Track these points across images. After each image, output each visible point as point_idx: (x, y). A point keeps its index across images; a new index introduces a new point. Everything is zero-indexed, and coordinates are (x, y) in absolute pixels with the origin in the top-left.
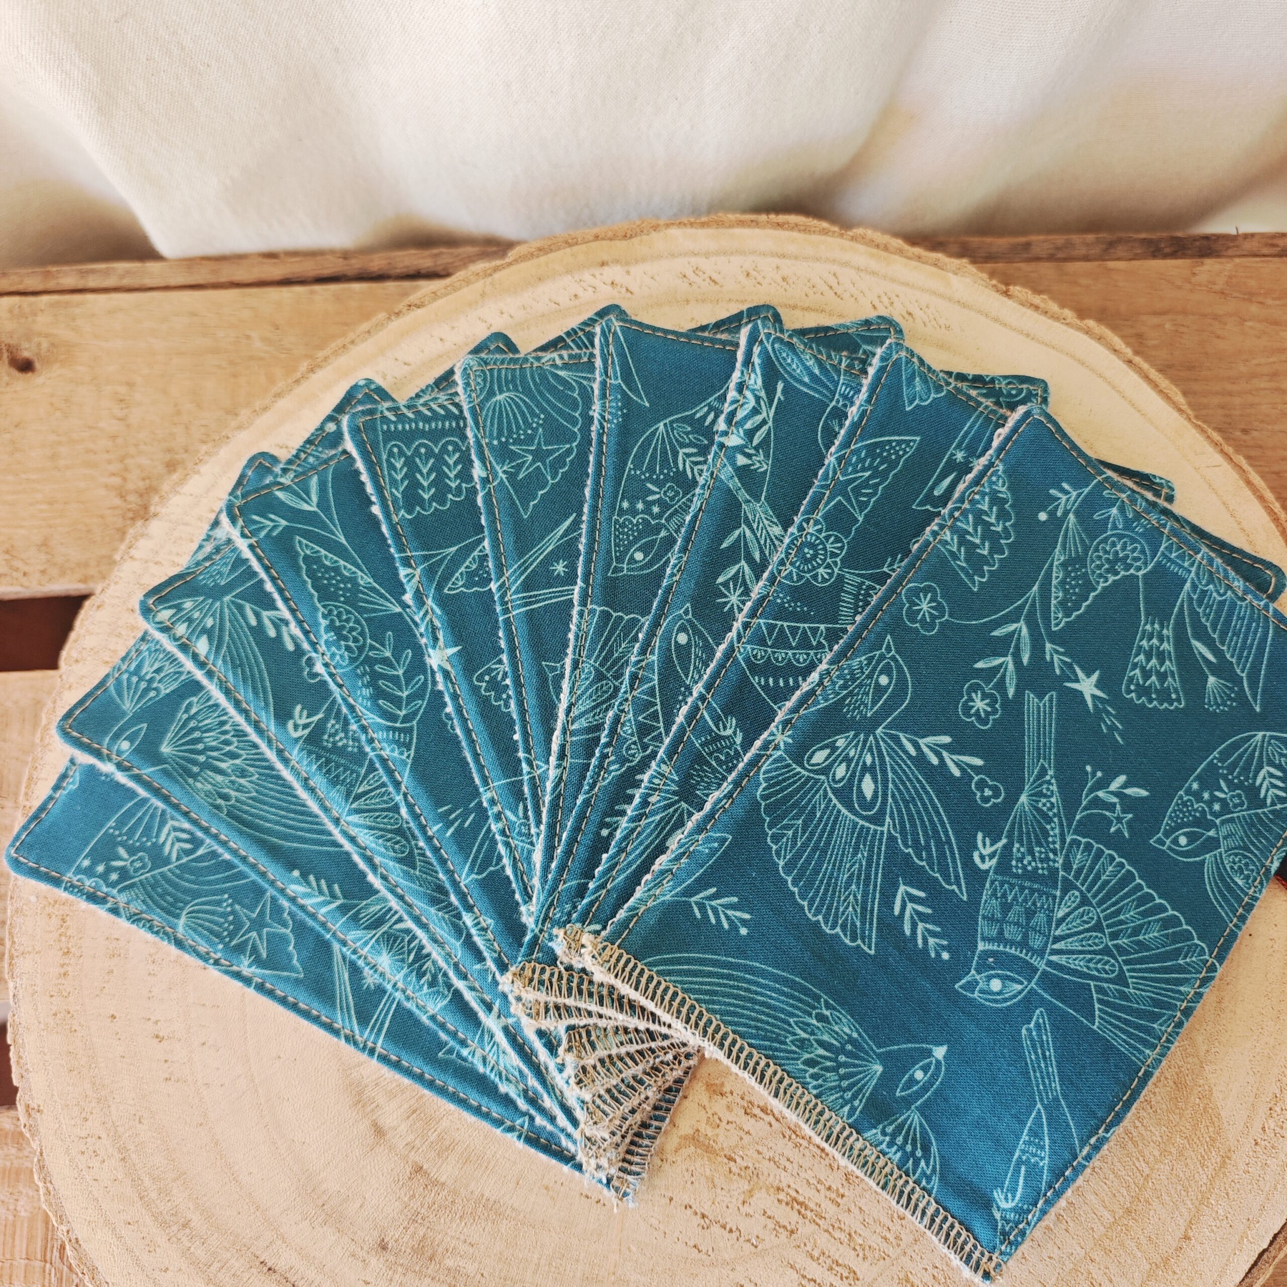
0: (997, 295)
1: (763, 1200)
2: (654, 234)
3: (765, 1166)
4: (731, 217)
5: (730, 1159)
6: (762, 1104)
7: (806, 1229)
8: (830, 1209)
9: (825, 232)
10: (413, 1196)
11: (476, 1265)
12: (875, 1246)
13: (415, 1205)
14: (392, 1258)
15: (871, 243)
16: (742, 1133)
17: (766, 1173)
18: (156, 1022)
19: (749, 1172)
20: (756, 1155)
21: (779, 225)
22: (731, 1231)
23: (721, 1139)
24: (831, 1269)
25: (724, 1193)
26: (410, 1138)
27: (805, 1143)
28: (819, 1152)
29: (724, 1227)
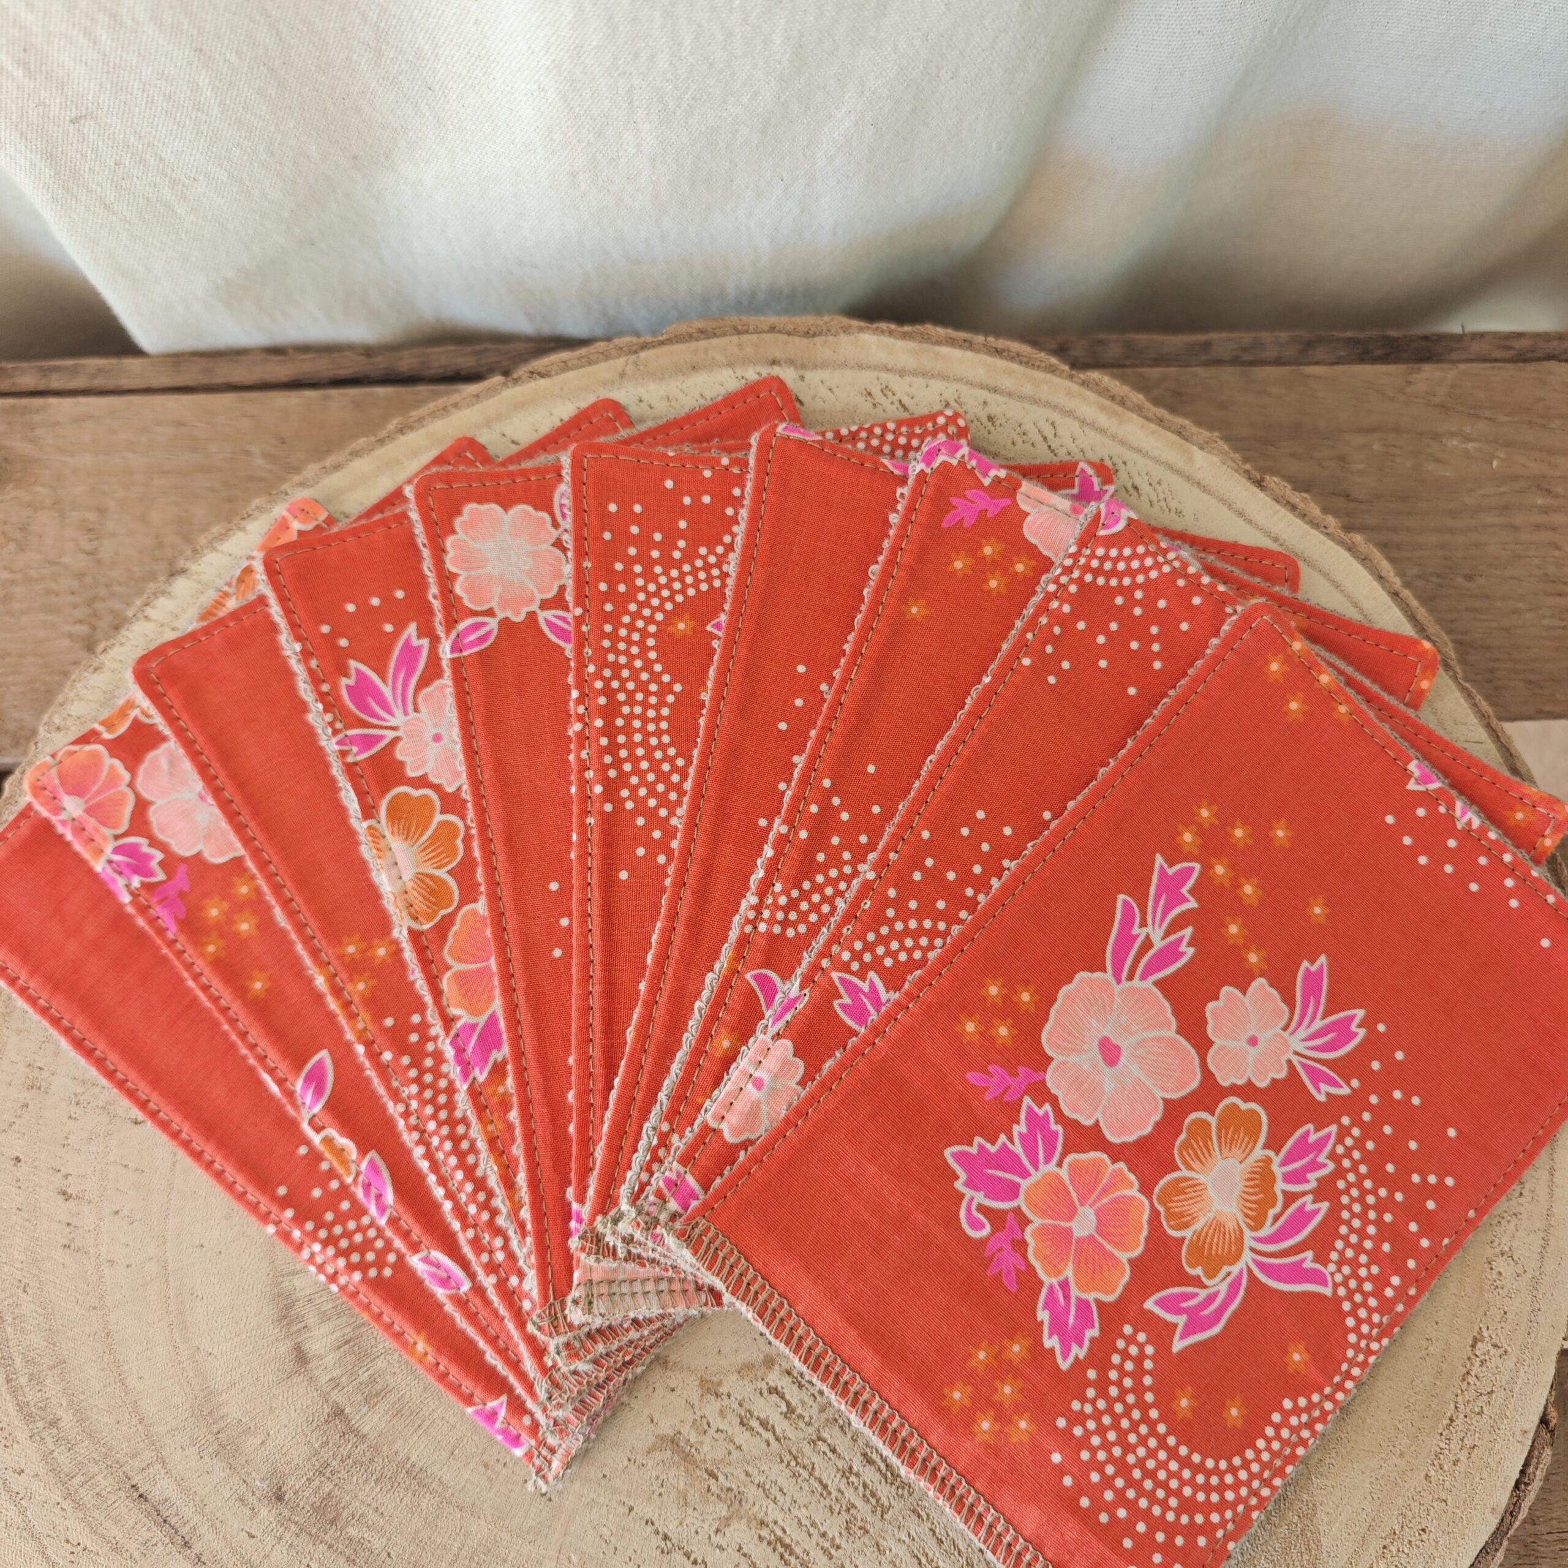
0: (1248, 484)
1: (740, 1533)
2: (843, 337)
3: (752, 1492)
4: (941, 331)
5: (713, 1475)
6: (763, 1416)
8: (819, 1561)
9: (1052, 370)
10: (327, 1443)
11: (384, 1540)
13: (326, 1454)
14: (286, 1513)
15: (1105, 392)
16: (731, 1447)
17: (751, 1501)
18: (66, 1176)
19: (731, 1495)
20: (743, 1476)
21: (998, 352)
22: (695, 1562)
23: (705, 1448)
25: (696, 1514)
26: (337, 1373)
27: (804, 1473)
28: (820, 1488)
29: (688, 1555)
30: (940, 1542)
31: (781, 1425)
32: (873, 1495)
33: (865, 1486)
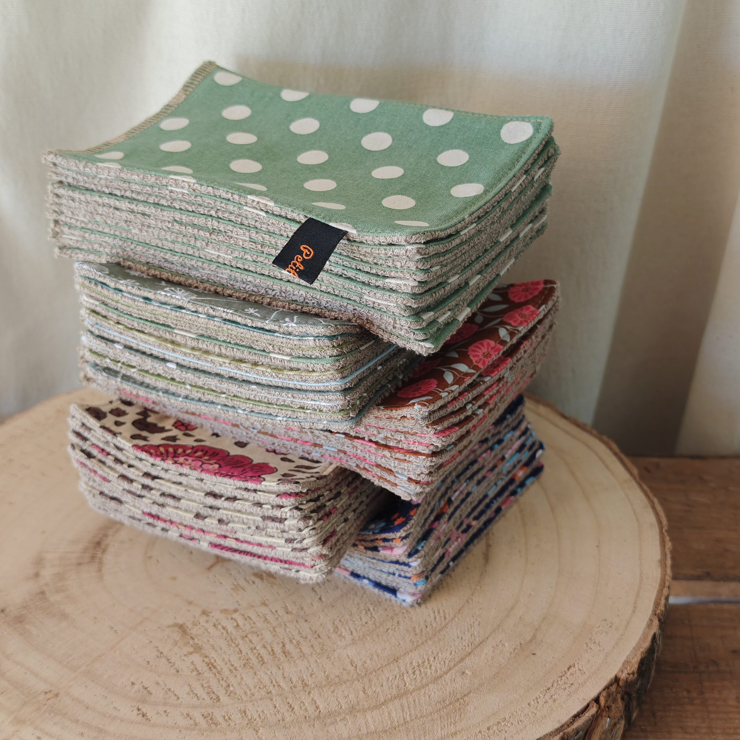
5: (193, 639)
6: (224, 625)
7: (208, 674)
8: (226, 672)
10: (32, 600)
12: (238, 693)
16: (205, 632)
17: (205, 649)
19: (197, 646)
20: (206, 641)
22: (170, 663)
23: (194, 630)
24: (208, 693)
25: (179, 648)
26: (49, 581)
27: (233, 645)
28: (238, 651)
29: (168, 660)
30: (284, 678)
31: (230, 629)
32: (261, 657)
33: (259, 654)
